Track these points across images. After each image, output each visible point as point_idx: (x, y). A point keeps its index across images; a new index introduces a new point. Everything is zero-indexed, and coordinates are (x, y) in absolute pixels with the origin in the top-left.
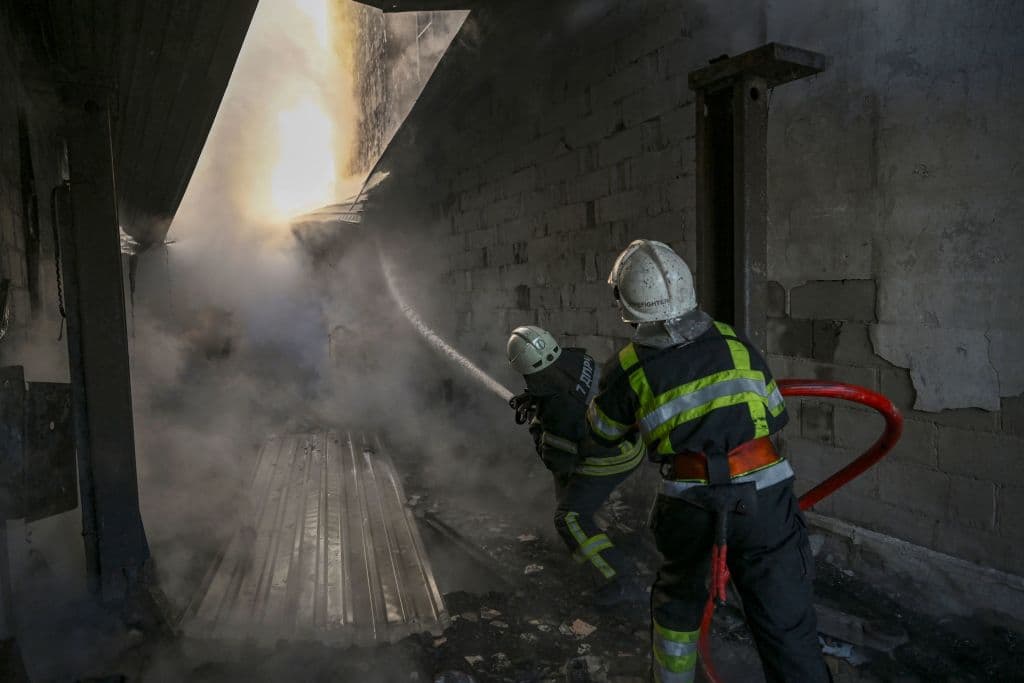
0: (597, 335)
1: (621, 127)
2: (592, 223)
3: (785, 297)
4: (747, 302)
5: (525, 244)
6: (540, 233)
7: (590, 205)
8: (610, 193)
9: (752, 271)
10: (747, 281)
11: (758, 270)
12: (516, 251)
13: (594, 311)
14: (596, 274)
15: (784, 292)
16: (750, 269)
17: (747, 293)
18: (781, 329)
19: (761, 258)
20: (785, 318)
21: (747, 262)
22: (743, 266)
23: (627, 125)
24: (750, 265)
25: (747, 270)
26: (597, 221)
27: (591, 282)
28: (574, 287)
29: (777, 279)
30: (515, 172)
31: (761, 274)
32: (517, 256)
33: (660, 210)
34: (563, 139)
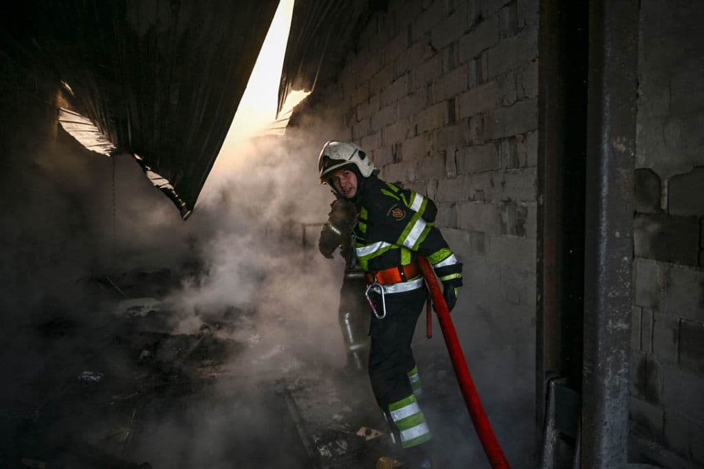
0: (456, 228)
1: (480, 19)
2: (452, 119)
3: (660, 188)
4: (605, 191)
5: (401, 145)
6: (412, 133)
7: (451, 102)
8: (468, 88)
9: (613, 149)
10: (606, 161)
11: (622, 147)
12: (394, 152)
13: (454, 205)
14: (455, 168)
15: (659, 180)
16: (610, 145)
17: (605, 179)
18: (654, 228)
19: (626, 129)
20: (659, 215)
21: (606, 135)
22: (598, 141)
23: (484, 15)
24: (610, 141)
25: (605, 147)
26: (457, 117)
27: (451, 178)
28: (437, 183)
29: (651, 166)
30: (394, 81)
31: (627, 153)
32: (395, 156)
33: (516, 99)
34: (430, 44)
